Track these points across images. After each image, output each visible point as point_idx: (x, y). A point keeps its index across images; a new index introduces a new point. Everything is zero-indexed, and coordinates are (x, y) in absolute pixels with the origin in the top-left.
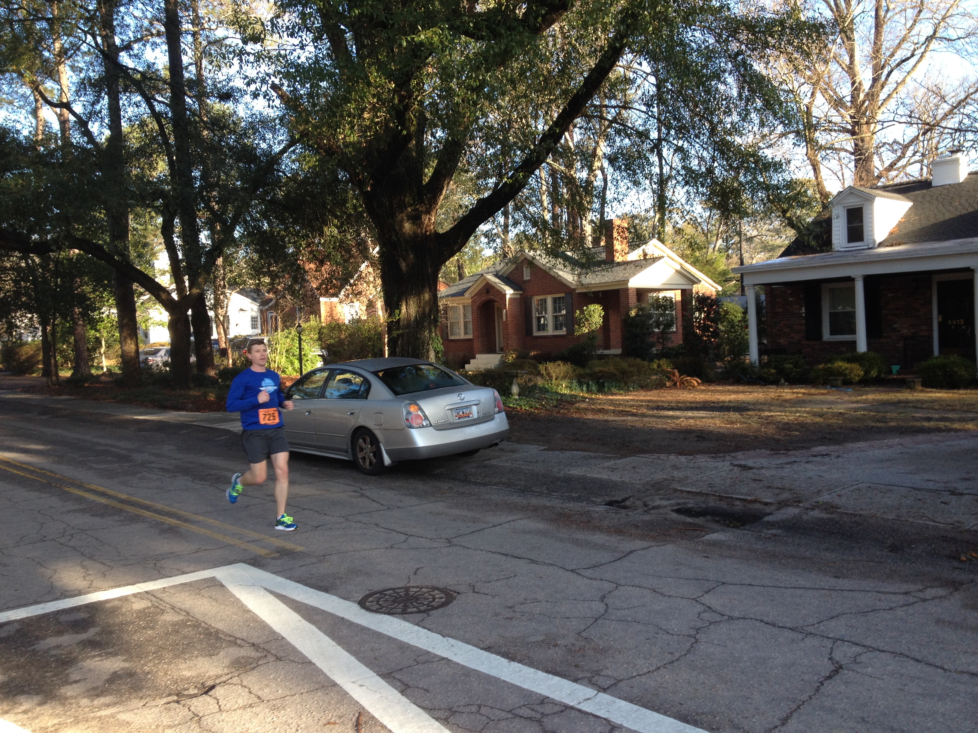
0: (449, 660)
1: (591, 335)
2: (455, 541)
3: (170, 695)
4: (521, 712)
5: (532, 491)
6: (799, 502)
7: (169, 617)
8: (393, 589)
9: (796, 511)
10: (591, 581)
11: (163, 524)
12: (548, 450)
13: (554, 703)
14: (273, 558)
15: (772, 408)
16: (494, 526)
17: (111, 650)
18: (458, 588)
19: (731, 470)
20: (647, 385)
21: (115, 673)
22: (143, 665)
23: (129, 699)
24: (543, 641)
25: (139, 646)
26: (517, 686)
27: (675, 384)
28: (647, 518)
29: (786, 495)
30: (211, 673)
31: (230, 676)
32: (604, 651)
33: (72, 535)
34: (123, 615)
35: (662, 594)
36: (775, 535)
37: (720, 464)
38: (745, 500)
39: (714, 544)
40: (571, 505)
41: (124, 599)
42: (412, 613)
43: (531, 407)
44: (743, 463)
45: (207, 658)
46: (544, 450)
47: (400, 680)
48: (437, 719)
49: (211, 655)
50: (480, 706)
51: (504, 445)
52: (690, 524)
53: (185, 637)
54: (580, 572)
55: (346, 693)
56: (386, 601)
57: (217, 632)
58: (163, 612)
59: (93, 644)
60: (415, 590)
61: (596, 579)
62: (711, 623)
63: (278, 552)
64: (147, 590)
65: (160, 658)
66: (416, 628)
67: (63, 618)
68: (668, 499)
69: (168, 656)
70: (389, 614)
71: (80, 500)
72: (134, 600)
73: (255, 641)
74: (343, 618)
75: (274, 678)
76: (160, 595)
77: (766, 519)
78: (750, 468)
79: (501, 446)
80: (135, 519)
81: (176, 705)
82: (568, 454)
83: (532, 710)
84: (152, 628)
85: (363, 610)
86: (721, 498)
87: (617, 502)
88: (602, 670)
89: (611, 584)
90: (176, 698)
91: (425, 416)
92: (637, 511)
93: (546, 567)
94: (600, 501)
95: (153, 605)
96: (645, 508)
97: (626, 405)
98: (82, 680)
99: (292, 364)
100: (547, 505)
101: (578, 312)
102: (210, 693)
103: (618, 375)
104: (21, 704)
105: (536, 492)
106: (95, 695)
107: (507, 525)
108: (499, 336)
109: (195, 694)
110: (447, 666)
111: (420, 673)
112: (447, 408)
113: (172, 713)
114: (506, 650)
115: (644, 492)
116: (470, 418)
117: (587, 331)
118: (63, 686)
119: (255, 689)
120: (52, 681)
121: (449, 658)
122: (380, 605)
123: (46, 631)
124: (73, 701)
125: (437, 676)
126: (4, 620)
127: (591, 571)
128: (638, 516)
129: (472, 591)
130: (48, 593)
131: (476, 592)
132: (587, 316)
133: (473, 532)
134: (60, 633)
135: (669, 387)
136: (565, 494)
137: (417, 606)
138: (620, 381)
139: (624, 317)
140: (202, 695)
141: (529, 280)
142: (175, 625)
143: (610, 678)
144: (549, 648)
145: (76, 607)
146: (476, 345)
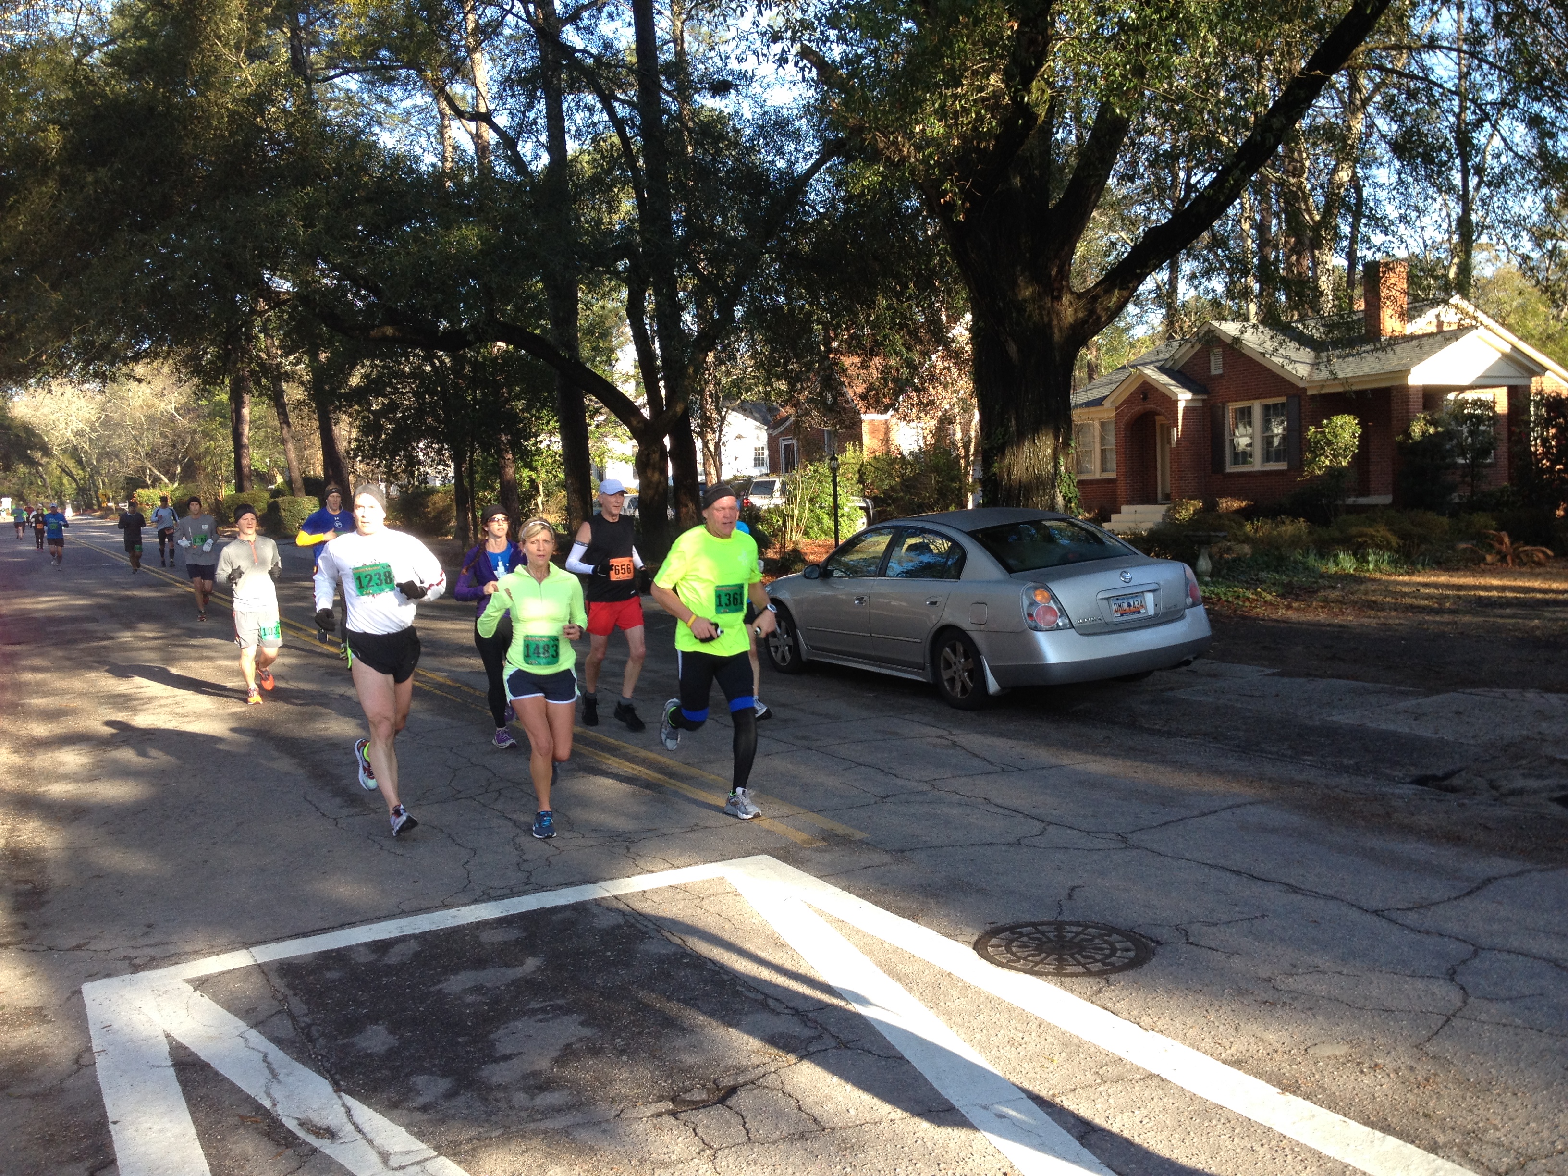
0: (1164, 1080)
1: (1334, 473)
2: (1134, 838)
3: (660, 1099)
5: (1262, 751)
7: (654, 946)
8: (1034, 925)
10: (1418, 937)
12: (1281, 675)
16: (1204, 814)
17: (561, 1002)
18: (1157, 933)
21: (568, 1046)
22: (614, 1036)
24: (1347, 1057)
25: (607, 996)
26: (1310, 1150)
27: (1503, 558)
28: (1504, 812)
30: (730, 1062)
31: (761, 1070)
33: (499, 791)
34: (579, 936)
40: (1344, 780)
41: (580, 908)
42: (1076, 975)
43: (1238, 597)
46: (1274, 674)
47: (1073, 1113)
49: (727, 1026)
51: (1200, 664)
54: (1394, 915)
56: (1023, 946)
57: (736, 977)
58: (643, 936)
59: (532, 988)
60: (1074, 929)
61: (1428, 933)
63: (824, 839)
64: (616, 893)
65: (642, 1024)
66: (1089, 1007)
67: (485, 936)
68: (1540, 777)
70: (1033, 972)
72: (596, 910)
74: (949, 974)
76: (636, 904)
79: (1196, 665)
81: (672, 1119)
82: (1322, 684)
84: (627, 965)
85: (984, 961)
87: (1434, 778)
88: (1485, 1131)
89: (1463, 945)
90: (671, 1106)
91: (1062, 609)
92: (1479, 799)
93: (1322, 902)
94: (1401, 775)
95: (626, 922)
96: (1494, 793)
97: (1416, 595)
98: (515, 1055)
99: (819, 521)
100: (1299, 777)
101: (1312, 429)
102: (728, 1103)
103: (1394, 541)
104: (418, 1093)
105: (1271, 753)
106: (536, 1088)
107: (1226, 815)
108: (1163, 474)
109: (703, 1101)
110: (1160, 1092)
111: (1111, 1101)
112: (1100, 596)
113: (667, 1137)
114: (1275, 1069)
115: (1487, 761)
116: (1139, 616)
117: (1327, 463)
118: (485, 1063)
119: (808, 1102)
120: (468, 1052)
121: (1164, 1077)
122: (1013, 954)
123: (459, 958)
124: (502, 1095)
125: (1144, 1112)
126: (396, 934)
127: (1416, 916)
128: (1483, 807)
129: (1184, 941)
130: (464, 890)
131: (1192, 944)
132: (1329, 436)
133: (1165, 824)
134: (479, 964)
135: (1492, 564)
136: (1329, 759)
137: (1082, 961)
138: (1397, 552)
139: (1399, 438)
140: (715, 1104)
141: (1221, 376)
142: (664, 963)
143: (1508, 1151)
144: (1362, 1072)
145: (505, 918)
146: (1122, 489)
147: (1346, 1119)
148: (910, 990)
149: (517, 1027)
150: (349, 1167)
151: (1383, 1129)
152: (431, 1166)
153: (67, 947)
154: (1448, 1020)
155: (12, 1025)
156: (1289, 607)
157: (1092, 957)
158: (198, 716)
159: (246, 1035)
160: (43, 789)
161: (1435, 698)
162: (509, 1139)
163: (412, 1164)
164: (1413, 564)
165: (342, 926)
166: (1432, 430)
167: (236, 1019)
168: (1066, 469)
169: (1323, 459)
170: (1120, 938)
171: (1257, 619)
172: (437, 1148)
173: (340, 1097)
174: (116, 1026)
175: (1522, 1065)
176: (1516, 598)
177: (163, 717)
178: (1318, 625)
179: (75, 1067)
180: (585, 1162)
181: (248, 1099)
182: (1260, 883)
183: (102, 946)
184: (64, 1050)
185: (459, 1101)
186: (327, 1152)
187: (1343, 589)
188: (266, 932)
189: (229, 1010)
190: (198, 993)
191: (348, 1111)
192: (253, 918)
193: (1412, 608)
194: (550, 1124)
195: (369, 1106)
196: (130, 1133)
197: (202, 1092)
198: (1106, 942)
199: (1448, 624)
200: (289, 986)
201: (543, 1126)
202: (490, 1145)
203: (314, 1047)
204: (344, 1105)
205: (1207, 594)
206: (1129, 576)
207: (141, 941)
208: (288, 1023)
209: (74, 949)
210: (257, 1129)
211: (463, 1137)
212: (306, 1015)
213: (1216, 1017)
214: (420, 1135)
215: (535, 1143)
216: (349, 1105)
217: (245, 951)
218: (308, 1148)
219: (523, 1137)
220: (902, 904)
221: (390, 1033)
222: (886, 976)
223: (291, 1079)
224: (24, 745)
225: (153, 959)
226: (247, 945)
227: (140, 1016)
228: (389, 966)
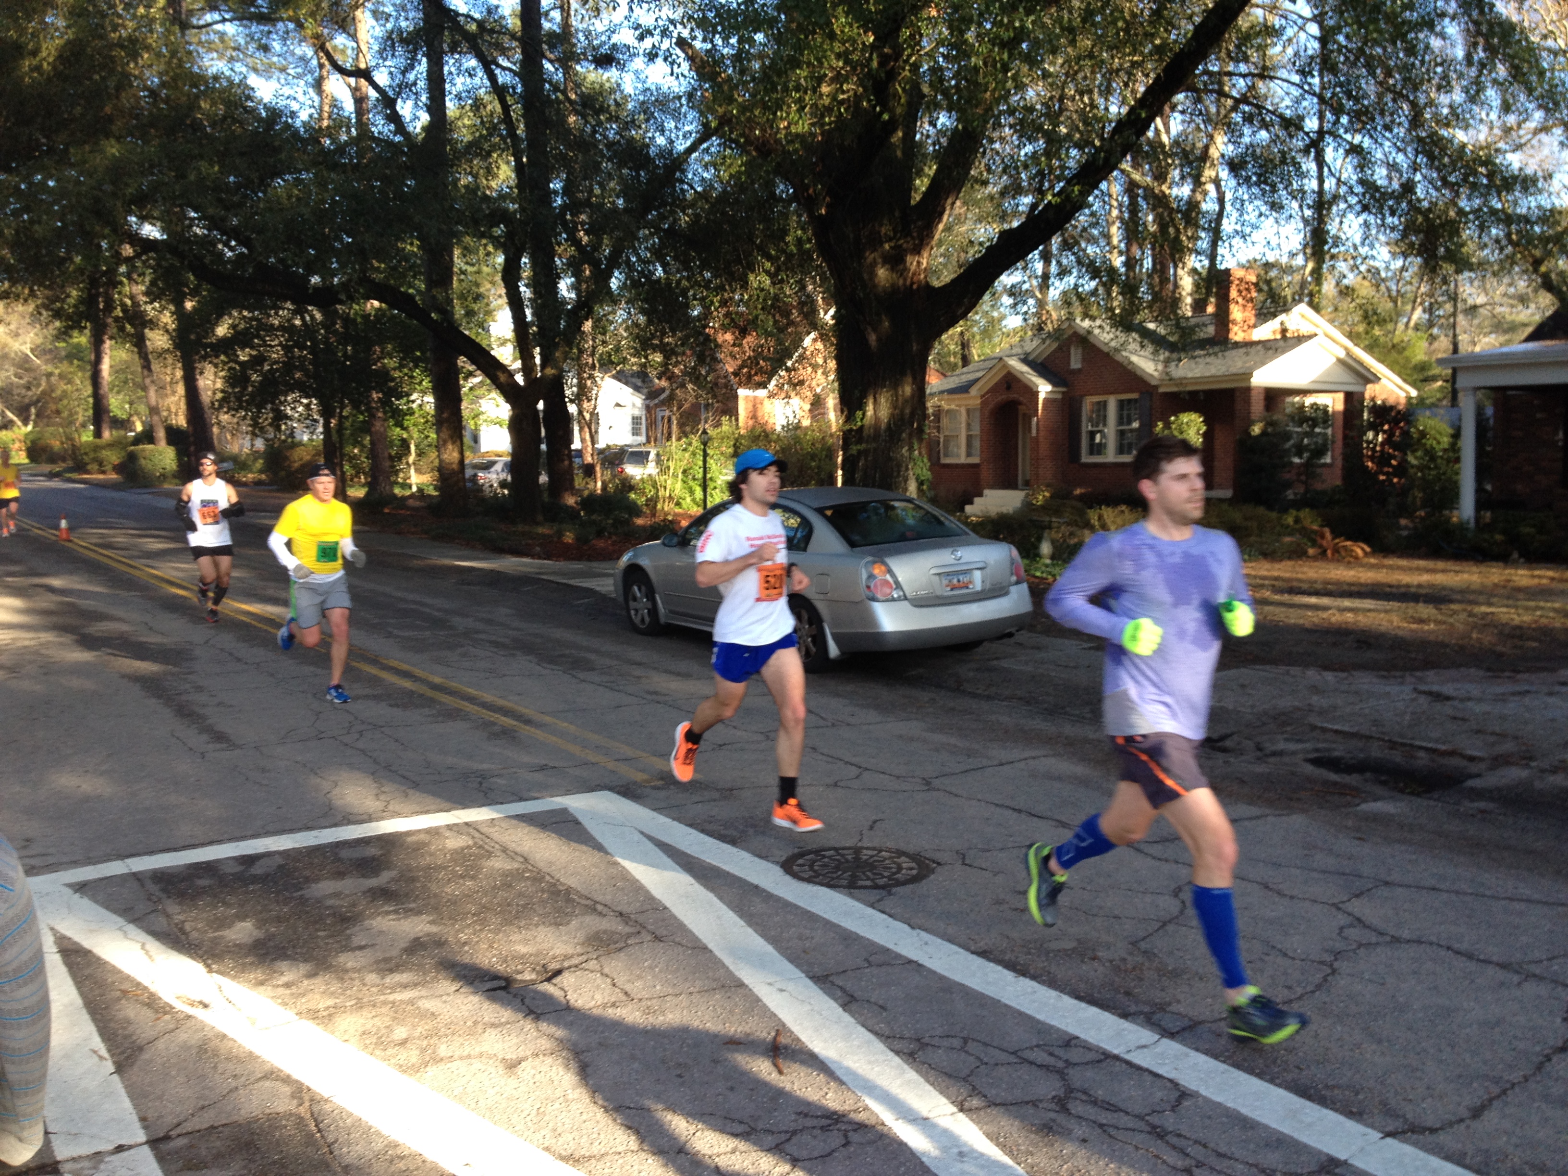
0: (920, 965)
2: (936, 783)
3: (495, 978)
4: (1032, 1055)
5: (1066, 713)
6: (1531, 758)
7: (499, 863)
8: (835, 849)
9: (1524, 774)
10: (1158, 863)
11: (494, 724)
13: (1087, 1047)
14: (655, 788)
15: (1495, 600)
16: (1002, 764)
17: (412, 905)
18: (938, 856)
19: (1413, 700)
20: (1274, 552)
21: (417, 939)
22: (458, 931)
23: (435, 979)
24: (1074, 950)
25: (454, 902)
27: (1324, 552)
28: (1261, 769)
29: (1508, 747)
30: (558, 952)
31: (584, 958)
32: (1176, 974)
33: (361, 733)
34: (431, 855)
35: (1279, 893)
36: (1483, 812)
37: (1393, 689)
38: (1434, 751)
39: (1375, 818)
41: (434, 832)
42: (864, 887)
44: (1435, 688)
45: (552, 929)
47: (841, 988)
48: (897, 1053)
49: (558, 925)
50: (965, 1040)
51: (1022, 636)
52: (1335, 784)
53: (520, 895)
55: (758, 1000)
56: (825, 865)
57: (569, 890)
58: (489, 854)
59: (385, 894)
60: (870, 852)
61: (1167, 861)
62: (1360, 945)
63: (661, 779)
64: (467, 820)
65: (483, 923)
66: (870, 911)
67: (344, 854)
68: (1299, 741)
69: (495, 920)
70: (829, 886)
71: (374, 681)
72: (448, 833)
73: (625, 909)
74: (757, 887)
75: (651, 967)
76: (484, 830)
77: (1470, 783)
78: (1448, 698)
79: (1019, 638)
80: (453, 714)
81: (504, 993)
83: (1051, 1054)
84: (473, 878)
85: (788, 878)
86: (1393, 745)
90: (504, 983)
91: (897, 583)
92: (1243, 758)
95: (475, 843)
96: (1259, 753)
98: (370, 946)
101: (1161, 425)
102: (554, 981)
104: (282, 974)
106: (387, 970)
107: (1022, 765)
108: (1023, 462)
109: (532, 980)
110: (914, 973)
111: (874, 979)
112: (934, 571)
113: (498, 1006)
114: (1012, 958)
115: (1258, 727)
116: (969, 591)
118: (342, 952)
119: (622, 980)
120: (327, 943)
121: (920, 962)
122: (815, 872)
123: (320, 870)
124: (357, 975)
125: (901, 988)
126: (262, 850)
129: (960, 862)
130: (325, 815)
131: (967, 865)
133: (967, 773)
134: (339, 874)
135: (1313, 555)
137: (872, 878)
139: (1242, 436)
140: (542, 982)
141: (1080, 370)
142: (506, 876)
143: (1183, 1018)
144: (1083, 961)
145: (364, 838)
146: (986, 474)
148: (721, 898)
149: (372, 924)
151: (1088, 1002)
152: (294, 1027)
154: (1164, 924)
157: (881, 875)
159: (123, 929)
162: (361, 1007)
163: (276, 1026)
165: (211, 843)
167: (114, 916)
168: (920, 453)
170: (907, 860)
172: (299, 1014)
173: (213, 977)
180: (427, 1023)
181: (127, 979)
182: (1037, 820)
185: (318, 980)
186: (201, 1018)
188: (140, 846)
189: (107, 908)
190: (77, 895)
191: (219, 987)
192: (126, 835)
194: (398, 996)
195: (239, 983)
197: (86, 972)
198: (896, 864)
200: (163, 890)
201: (391, 998)
202: (345, 1012)
203: (187, 939)
204: (216, 983)
206: (959, 554)
208: (162, 920)
210: (135, 1001)
214: (284, 1004)
216: (221, 982)
217: (120, 862)
218: (184, 1014)
219: (373, 1006)
221: (257, 927)
225: (34, 867)
226: (122, 857)
228: (255, 876)
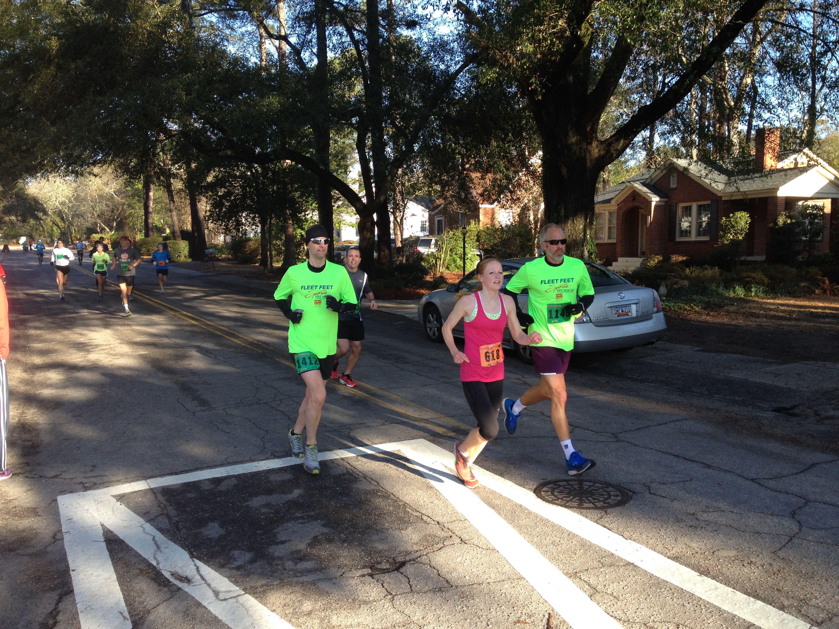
0: (635, 566)
1: (734, 243)
2: (622, 436)
3: (364, 567)
5: (692, 391)
7: (362, 486)
8: (567, 481)
10: (775, 494)
11: (354, 396)
12: (703, 351)
14: (450, 437)
16: (659, 425)
17: (312, 513)
18: (633, 487)
21: (316, 537)
22: (340, 532)
24: (736, 557)
26: (715, 606)
27: (825, 292)
28: (822, 428)
30: (402, 549)
31: (419, 554)
33: (281, 400)
34: (322, 479)
40: (736, 408)
42: (589, 508)
43: (680, 309)
46: (699, 351)
47: (587, 582)
49: (400, 529)
53: (376, 508)
54: (762, 482)
55: (533, 589)
56: (561, 492)
57: (405, 505)
58: (356, 480)
59: (297, 506)
60: (588, 483)
61: (780, 492)
63: (454, 431)
64: (343, 457)
66: (596, 526)
67: (273, 478)
70: (566, 506)
72: (332, 465)
73: (440, 519)
74: (521, 506)
75: (461, 562)
76: (353, 463)
79: (657, 344)
81: (371, 578)
82: (725, 356)
84: (348, 495)
85: (539, 499)
87: (785, 409)
88: (811, 599)
89: (800, 499)
90: (370, 571)
92: (809, 421)
93: (723, 473)
94: (767, 407)
95: (348, 472)
96: (817, 417)
97: (777, 310)
98: (288, 541)
99: (455, 261)
100: (711, 406)
101: (724, 219)
102: (401, 570)
103: (766, 280)
104: (235, 560)
105: (697, 393)
106: (298, 559)
107: (672, 425)
108: (642, 241)
109: (387, 569)
110: (634, 573)
111: (607, 577)
112: (607, 305)
113: (367, 588)
114: (696, 562)
115: (813, 400)
116: (629, 317)
117: (731, 237)
118: (271, 545)
119: (443, 571)
120: (262, 539)
121: (636, 564)
122: (555, 496)
123: (258, 488)
124: (280, 562)
125: (625, 583)
126: (225, 474)
127: (774, 482)
128: (811, 425)
129: (648, 492)
130: (261, 452)
131: (652, 493)
132: (733, 223)
133: (638, 429)
134: (269, 492)
135: (819, 295)
136: (728, 397)
137: (593, 501)
138: (767, 287)
139: (771, 225)
140: (394, 571)
141: (675, 188)
142: (367, 494)
143: (823, 610)
144: (743, 565)
145: (283, 467)
146: (619, 249)
147: (735, 591)
148: (499, 513)
149: (288, 526)
150: (197, 598)
151: (754, 597)
152: (241, 599)
153: (50, 476)
154: (791, 539)
155: (20, 517)
156: (708, 315)
157: (598, 499)
158: (122, 355)
159: (144, 526)
160: (39, 392)
161: (786, 366)
162: (283, 586)
163: (231, 598)
164: (776, 293)
165: (196, 469)
166: (789, 221)
167: (139, 517)
168: (590, 237)
169: (729, 235)
170: (613, 490)
171: (690, 320)
172: (244, 590)
173: (193, 561)
174: (75, 519)
175: (831, 565)
176: (831, 313)
177: (103, 355)
178: (723, 324)
179: (53, 540)
180: (324, 599)
181: (144, 561)
182: (689, 462)
183: (68, 476)
184: (48, 531)
185: (257, 565)
186: (186, 590)
187: (738, 306)
188: (156, 471)
189: (135, 512)
190: (119, 503)
191: (198, 568)
192: (148, 464)
193: (774, 317)
194: (305, 579)
195: (209, 566)
196: (81, 576)
197: (120, 555)
198: (606, 491)
199: (794, 326)
200: (167, 500)
201: (301, 579)
202: (273, 589)
203: (180, 534)
204: (195, 565)
205: (664, 306)
206: (623, 295)
207: (89, 474)
208: (166, 520)
209: (53, 477)
210: (148, 576)
211: (259, 584)
212: (176, 516)
213: (665, 534)
214: (236, 582)
215: (296, 589)
216: (198, 565)
217: (144, 481)
218: (176, 587)
219: (291, 585)
220: (495, 467)
221: (221, 527)
222: (486, 505)
223: (167, 550)
224: (29, 368)
225: (95, 484)
226: (145, 478)
227: (88, 514)
228: (221, 491)
